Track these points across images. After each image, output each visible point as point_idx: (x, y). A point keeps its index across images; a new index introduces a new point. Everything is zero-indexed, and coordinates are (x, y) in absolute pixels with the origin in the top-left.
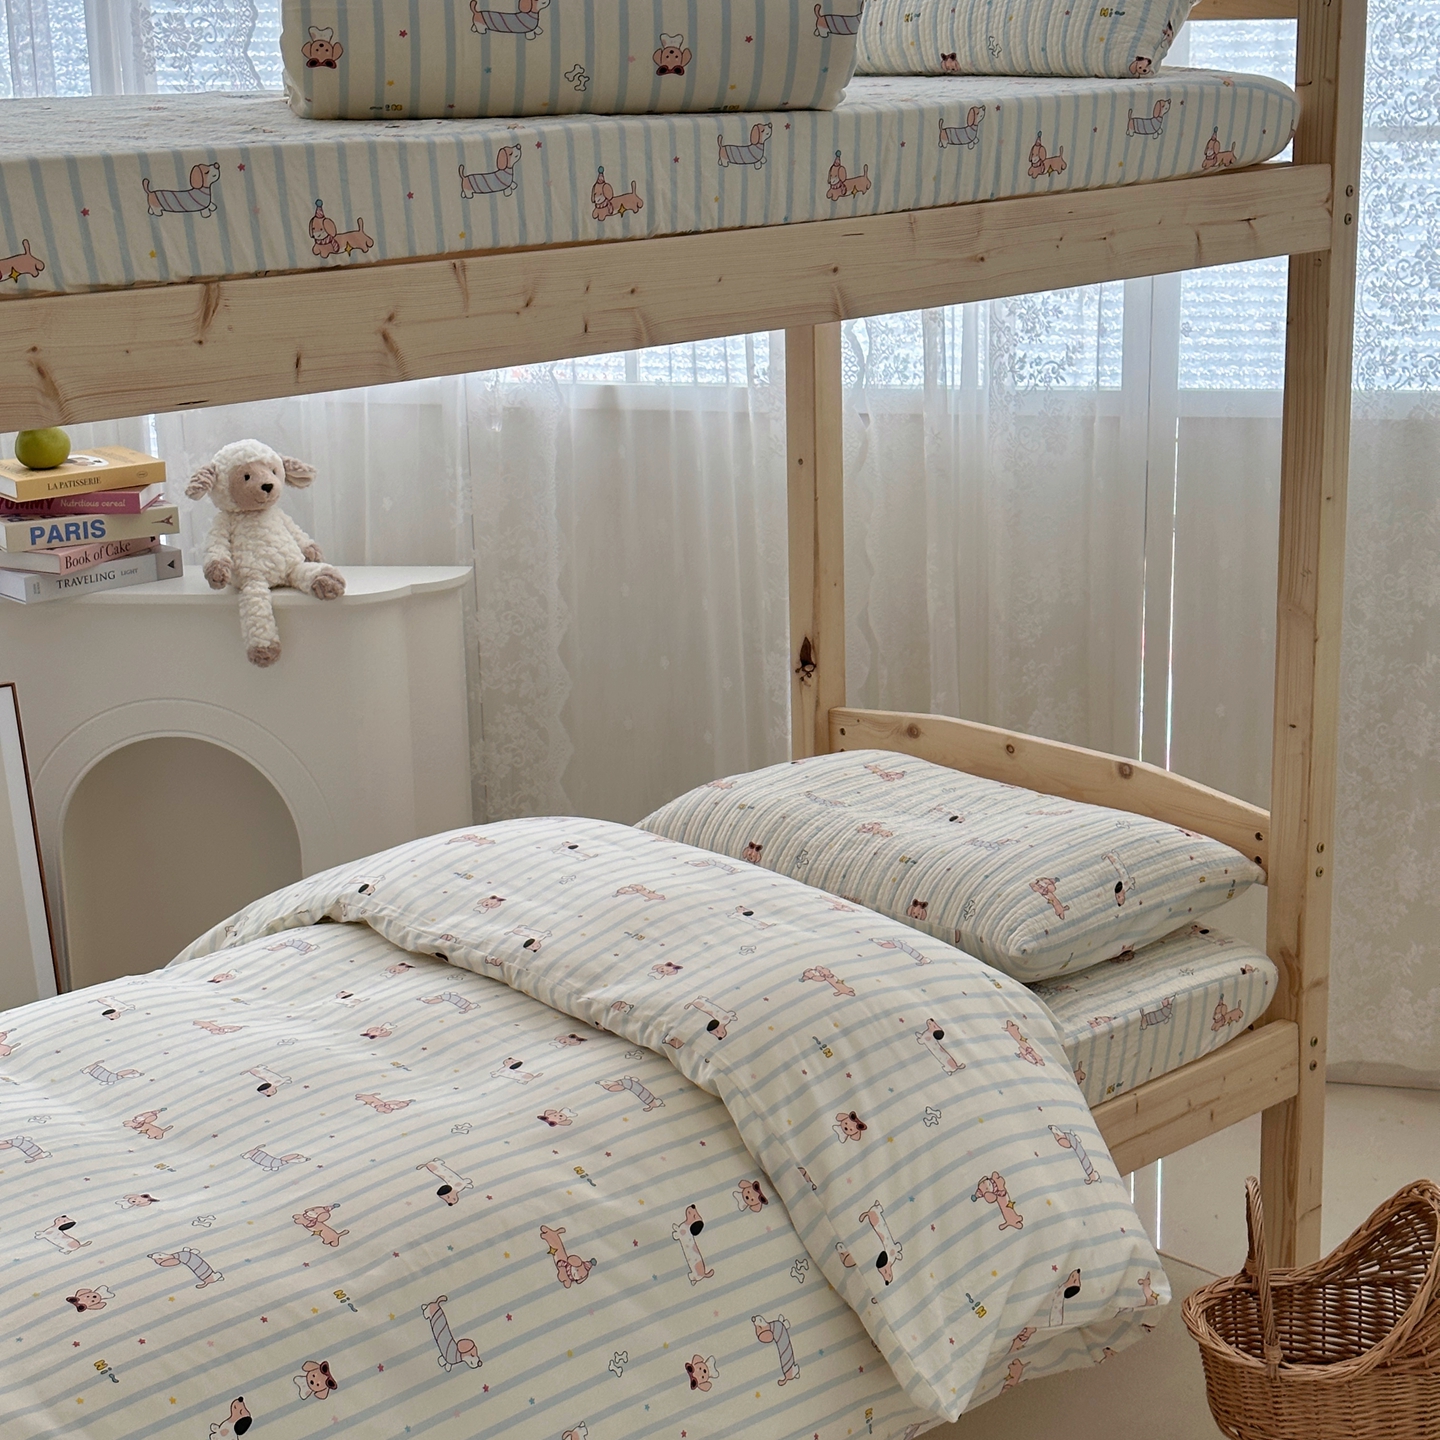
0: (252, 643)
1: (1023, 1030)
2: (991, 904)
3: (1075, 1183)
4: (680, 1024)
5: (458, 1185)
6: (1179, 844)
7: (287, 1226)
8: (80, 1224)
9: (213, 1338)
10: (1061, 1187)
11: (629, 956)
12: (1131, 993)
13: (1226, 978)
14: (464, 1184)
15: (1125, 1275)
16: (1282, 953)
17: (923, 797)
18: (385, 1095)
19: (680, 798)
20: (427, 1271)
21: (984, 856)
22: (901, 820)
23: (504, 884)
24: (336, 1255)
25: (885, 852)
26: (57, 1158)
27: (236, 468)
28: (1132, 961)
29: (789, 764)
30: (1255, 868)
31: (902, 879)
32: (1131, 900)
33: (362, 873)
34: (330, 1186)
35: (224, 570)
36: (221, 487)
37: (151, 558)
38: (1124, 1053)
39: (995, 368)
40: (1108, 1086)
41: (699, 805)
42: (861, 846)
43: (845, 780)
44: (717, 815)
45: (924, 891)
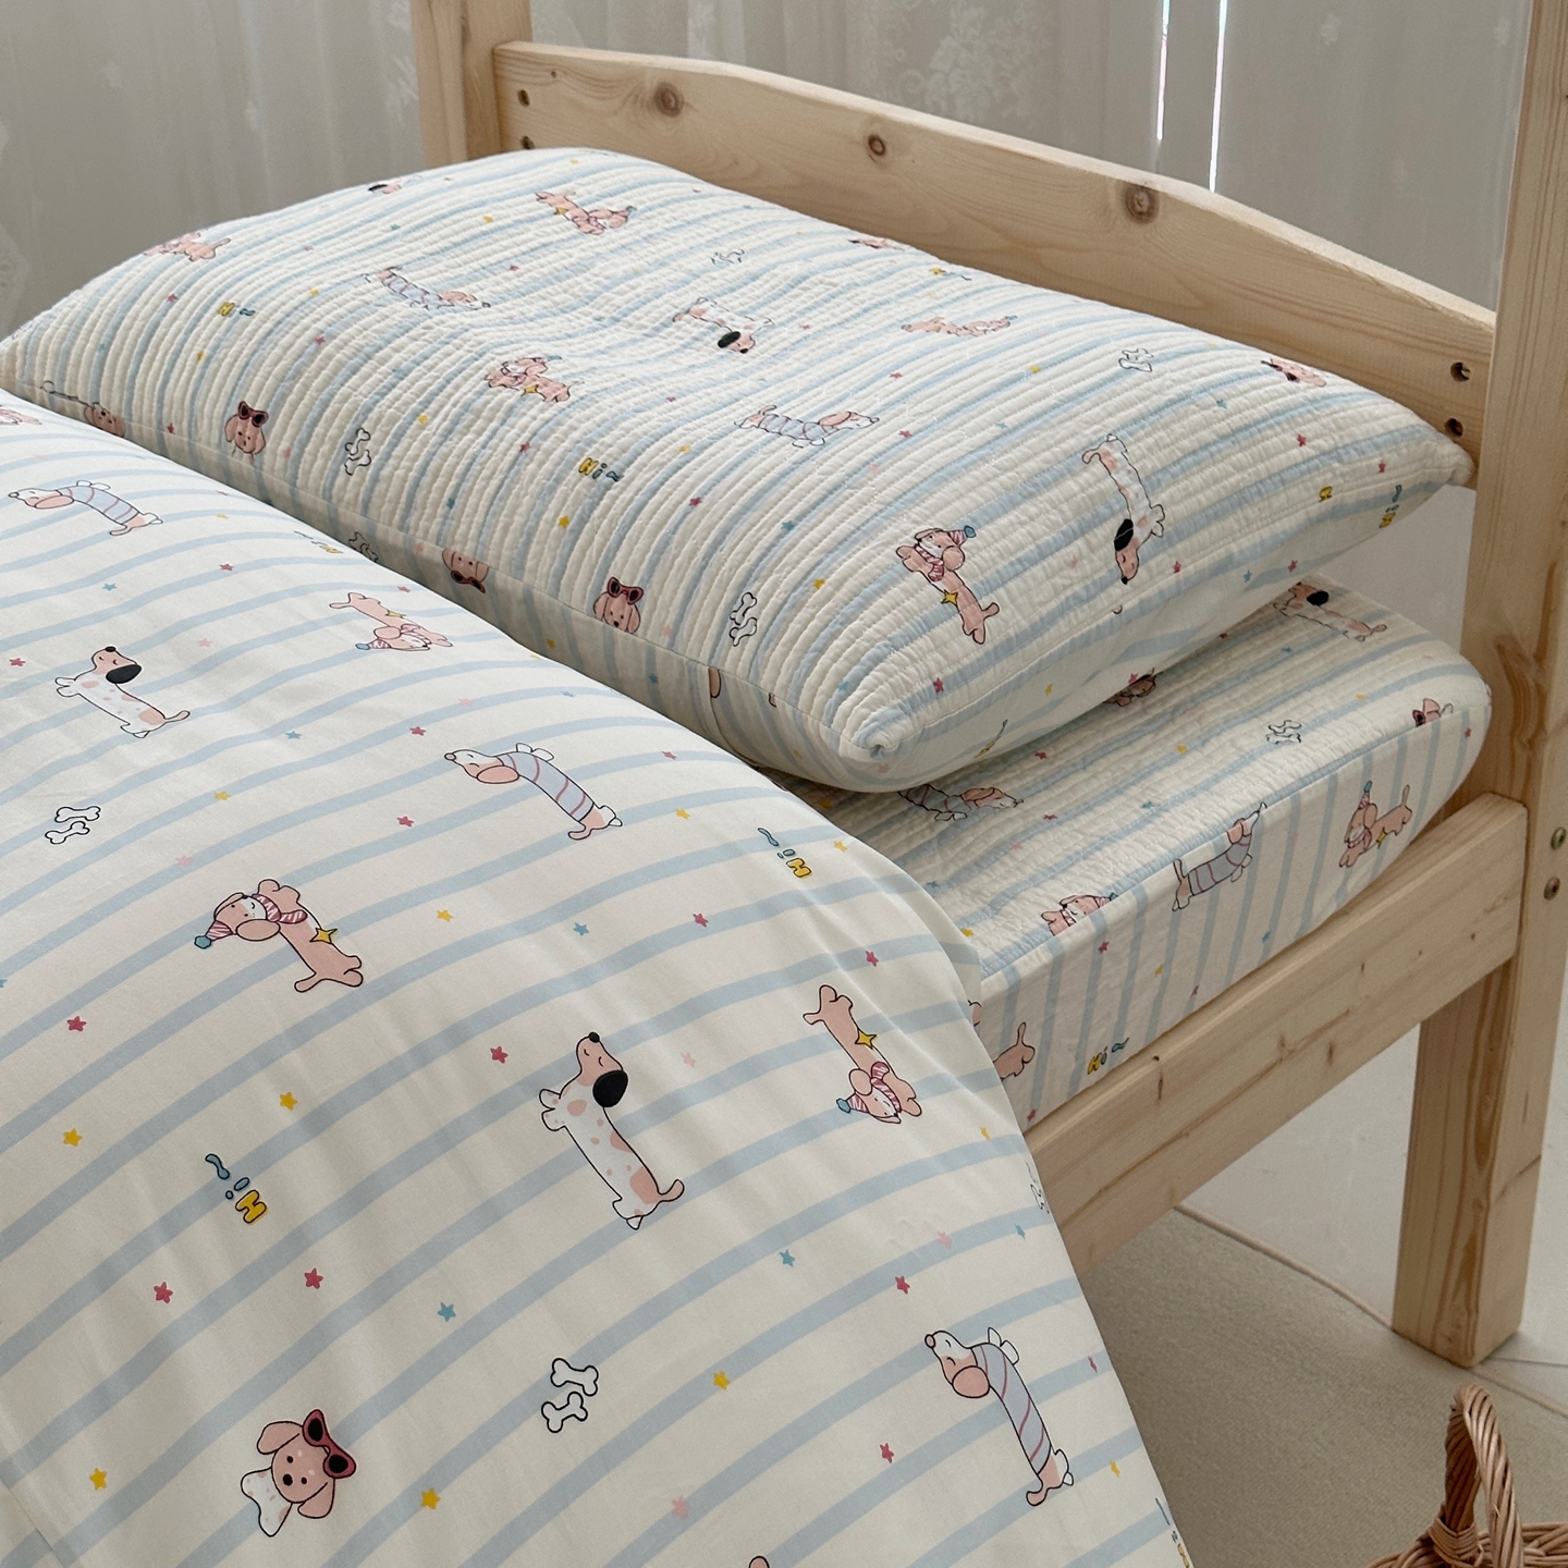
1: (868, 1003)
2: (797, 606)
3: (1000, 1519)
6: (1272, 406)
12: (1151, 810)
13: (1380, 741)
16: (1500, 649)
17: (665, 275)
21: (785, 465)
22: (602, 345)
25: (546, 445)
28: (1151, 700)
30: (1449, 452)
31: (583, 521)
32: (1152, 563)
38: (1132, 973)
40: (1090, 1054)
41: (134, 300)
42: (494, 424)
43: (485, 234)
44: (173, 329)
45: (635, 556)
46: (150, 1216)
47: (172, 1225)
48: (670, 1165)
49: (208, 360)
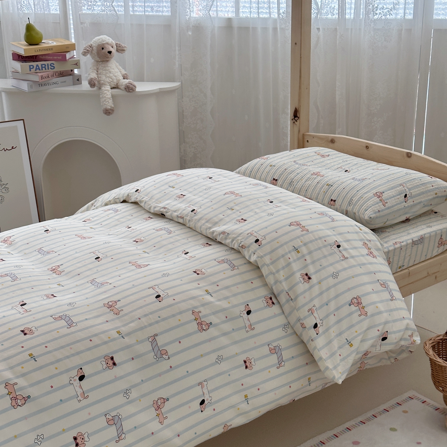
0: (104, 107)
1: (370, 245)
2: (359, 201)
3: (387, 300)
4: (245, 240)
5: (163, 295)
6: (428, 181)
7: (101, 307)
8: (29, 304)
9: (72, 346)
10: (382, 301)
11: (228, 216)
12: (409, 234)
13: (443, 229)
14: (165, 294)
15: (404, 334)
17: (335, 163)
18: (140, 262)
19: (249, 163)
20: (150, 325)
21: (357, 184)
22: (327, 171)
23: (185, 190)
24: (118, 318)
25: (321, 182)
26: (23, 280)
27: (99, 45)
28: (409, 222)
29: (288, 151)
31: (327, 192)
32: (410, 200)
33: (137, 185)
34: (118, 293)
35: (95, 81)
36: (94, 52)
37: (71, 77)
38: (405, 255)
39: (367, 10)
40: (399, 266)
41: (256, 165)
42: (313, 180)
43: (308, 157)
44: (262, 168)
45: (335, 196)
46: (287, 251)
47: (290, 252)
48: (346, 255)
49: (268, 172)
